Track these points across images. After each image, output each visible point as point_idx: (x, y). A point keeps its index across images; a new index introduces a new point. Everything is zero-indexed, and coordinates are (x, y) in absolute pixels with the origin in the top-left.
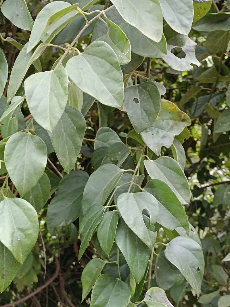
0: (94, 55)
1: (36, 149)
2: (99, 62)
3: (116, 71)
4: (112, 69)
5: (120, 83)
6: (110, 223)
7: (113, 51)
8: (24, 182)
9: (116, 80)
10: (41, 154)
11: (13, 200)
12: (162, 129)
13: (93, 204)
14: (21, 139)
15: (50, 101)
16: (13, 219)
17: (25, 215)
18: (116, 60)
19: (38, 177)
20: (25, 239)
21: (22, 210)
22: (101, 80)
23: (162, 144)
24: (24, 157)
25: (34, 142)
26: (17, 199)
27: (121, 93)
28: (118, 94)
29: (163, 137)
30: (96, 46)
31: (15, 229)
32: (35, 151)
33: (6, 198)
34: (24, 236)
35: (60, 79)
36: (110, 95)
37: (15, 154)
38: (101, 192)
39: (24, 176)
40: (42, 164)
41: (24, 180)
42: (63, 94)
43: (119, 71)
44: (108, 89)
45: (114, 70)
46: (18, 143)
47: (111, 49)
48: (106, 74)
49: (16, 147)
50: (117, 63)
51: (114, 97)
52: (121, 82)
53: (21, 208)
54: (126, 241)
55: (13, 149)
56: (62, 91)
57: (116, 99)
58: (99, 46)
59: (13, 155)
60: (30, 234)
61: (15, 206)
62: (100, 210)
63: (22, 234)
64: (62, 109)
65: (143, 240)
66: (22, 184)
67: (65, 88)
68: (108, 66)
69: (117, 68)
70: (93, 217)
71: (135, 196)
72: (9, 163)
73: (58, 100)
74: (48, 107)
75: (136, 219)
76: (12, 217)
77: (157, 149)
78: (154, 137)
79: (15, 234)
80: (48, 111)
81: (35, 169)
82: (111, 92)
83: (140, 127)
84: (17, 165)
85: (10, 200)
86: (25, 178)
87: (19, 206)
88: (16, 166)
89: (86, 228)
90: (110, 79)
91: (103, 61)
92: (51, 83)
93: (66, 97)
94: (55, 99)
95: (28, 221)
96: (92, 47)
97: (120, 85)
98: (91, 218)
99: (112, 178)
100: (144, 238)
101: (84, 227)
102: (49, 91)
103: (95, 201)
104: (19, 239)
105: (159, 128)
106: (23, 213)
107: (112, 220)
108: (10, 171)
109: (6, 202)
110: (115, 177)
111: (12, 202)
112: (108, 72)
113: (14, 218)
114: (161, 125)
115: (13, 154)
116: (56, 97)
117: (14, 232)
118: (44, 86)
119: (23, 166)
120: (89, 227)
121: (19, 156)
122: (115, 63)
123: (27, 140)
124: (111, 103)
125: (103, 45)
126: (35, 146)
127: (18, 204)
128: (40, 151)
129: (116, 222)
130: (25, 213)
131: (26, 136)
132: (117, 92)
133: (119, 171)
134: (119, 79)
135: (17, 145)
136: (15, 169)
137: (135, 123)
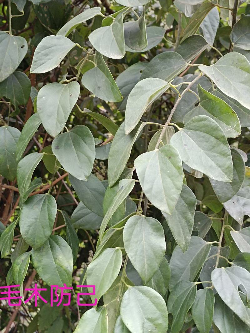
0: (197, 130)
1: (153, 231)
2: (203, 137)
3: (222, 146)
4: (218, 143)
5: (228, 157)
6: (205, 302)
7: (218, 125)
8: (146, 268)
9: (224, 154)
10: (158, 236)
11: (137, 288)
12: (241, 196)
13: (180, 280)
14: (137, 223)
15: (163, 182)
16: (140, 309)
17: (152, 304)
18: (222, 134)
19: (159, 261)
20: (155, 329)
21: (148, 299)
22: (208, 155)
23: (244, 212)
24: (142, 241)
25: (150, 225)
26: (141, 287)
27: (230, 167)
28: (227, 168)
29: (245, 205)
30: (199, 121)
31: (144, 320)
32: (152, 234)
33: (129, 286)
34: (154, 327)
35: (171, 159)
36: (219, 170)
37: (134, 239)
38: (188, 267)
39: (146, 262)
40: (161, 247)
41: (146, 265)
42: (178, 174)
43: (226, 145)
44: (217, 165)
45: (220, 144)
46: (135, 227)
47: (215, 123)
48: (212, 148)
49: (133, 231)
50: (224, 137)
51: (223, 172)
52: (229, 155)
53: (147, 297)
54: (224, 321)
55: (131, 234)
56: (175, 171)
57: (226, 173)
58: (201, 121)
59: (132, 241)
60: (160, 324)
61: (141, 294)
62: (189, 287)
63: (151, 324)
64: (178, 189)
65: (243, 319)
66: (144, 269)
67: (179, 168)
68: (213, 140)
69: (224, 142)
70: (183, 294)
71: (227, 271)
72: (129, 249)
73: (172, 180)
74: (163, 189)
75: (233, 296)
76: (139, 307)
77: (240, 218)
78: (235, 205)
79: (145, 325)
80: (163, 193)
81: (155, 253)
82: (220, 166)
83: (224, 197)
84: (137, 250)
85: (134, 289)
86: (147, 263)
87: (145, 294)
88: (136, 252)
89: (176, 306)
90: (216, 153)
91: (207, 136)
92: (160, 163)
93: (181, 176)
94: (168, 180)
95: (157, 309)
96: (194, 122)
97: (228, 159)
98: (180, 296)
99: (198, 252)
100: (244, 317)
101: (173, 306)
102: (160, 171)
103: (182, 277)
104: (149, 330)
105: (239, 196)
106: (150, 301)
107: (206, 298)
108: (132, 257)
109: (130, 291)
110: (201, 250)
111: (136, 290)
112: (214, 147)
113: (142, 307)
114: (241, 192)
115: (132, 239)
116: (169, 177)
117: (144, 323)
118: (154, 166)
119: (142, 251)
120: (179, 306)
121: (138, 241)
122: (222, 138)
123: (142, 224)
124: (222, 177)
125: (206, 119)
126: (152, 229)
127: (143, 292)
128: (157, 233)
129: (212, 301)
130: (152, 301)
131: (141, 219)
132: (226, 167)
133: (204, 244)
134: (227, 153)
135: (134, 229)
136: (136, 255)
137: (220, 192)
